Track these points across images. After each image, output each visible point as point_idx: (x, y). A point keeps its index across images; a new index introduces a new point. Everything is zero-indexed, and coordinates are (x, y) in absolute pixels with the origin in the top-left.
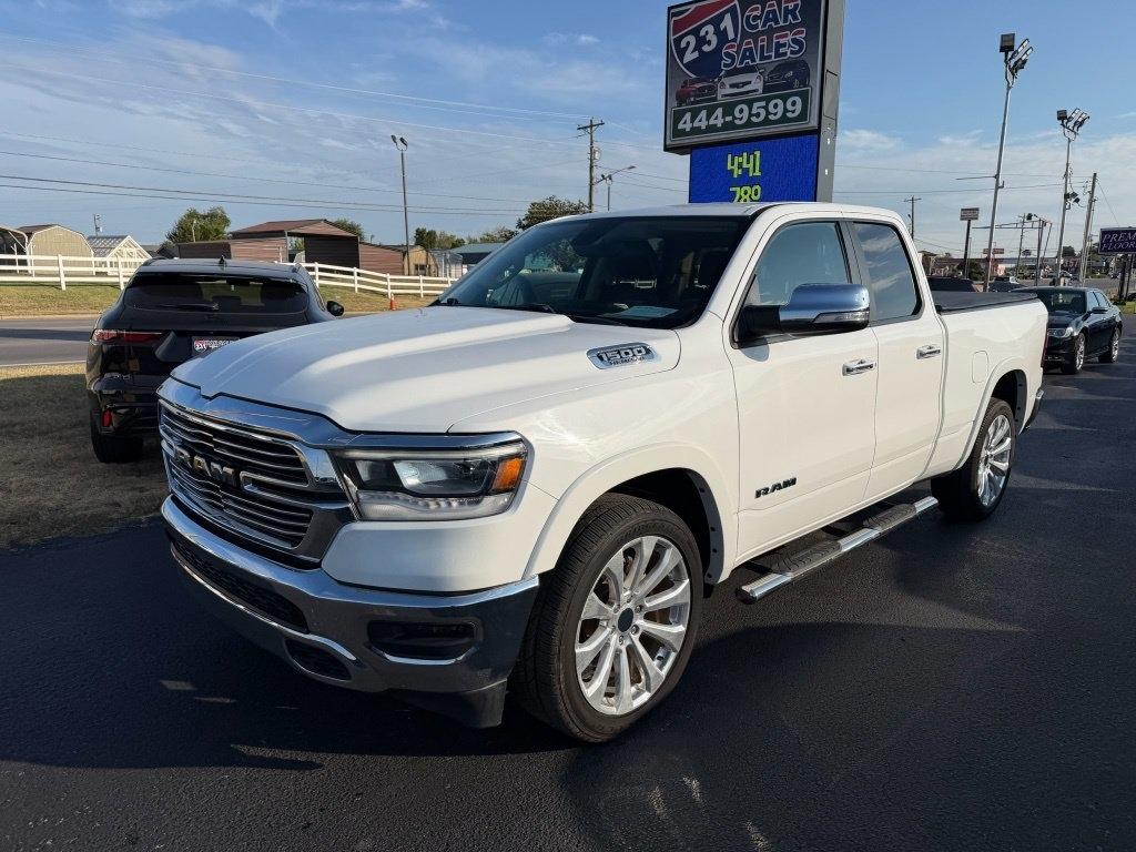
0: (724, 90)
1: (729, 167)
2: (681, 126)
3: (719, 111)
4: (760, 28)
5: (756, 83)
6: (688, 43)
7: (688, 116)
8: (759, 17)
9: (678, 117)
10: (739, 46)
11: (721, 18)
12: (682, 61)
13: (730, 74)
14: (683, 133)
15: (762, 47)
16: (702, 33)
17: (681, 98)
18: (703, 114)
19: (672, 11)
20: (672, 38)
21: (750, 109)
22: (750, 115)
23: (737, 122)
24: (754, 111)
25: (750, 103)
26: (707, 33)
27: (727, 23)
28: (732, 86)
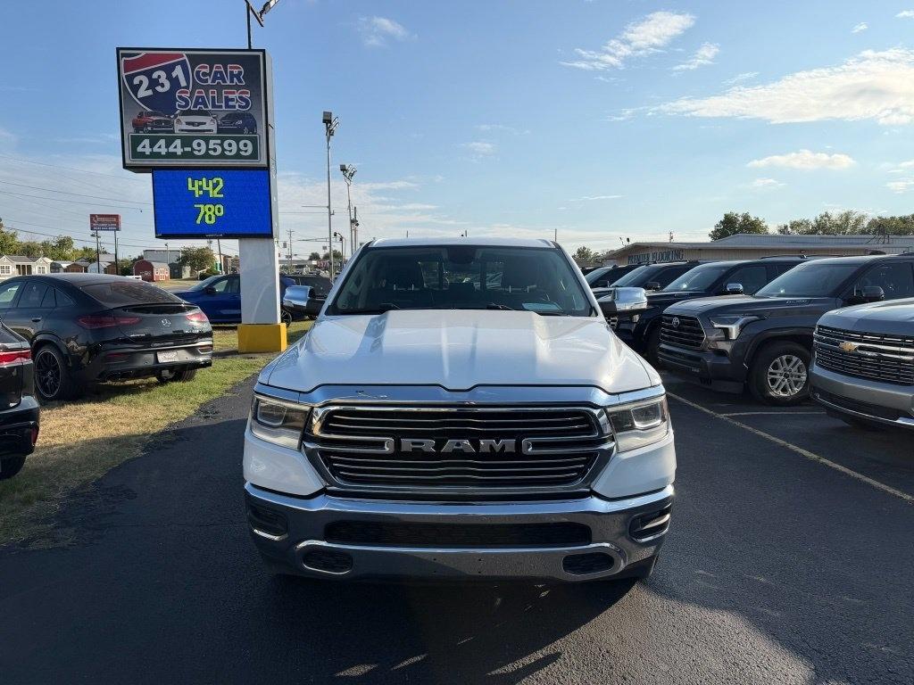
0: (181, 125)
1: (190, 188)
2: (140, 149)
3: (178, 142)
4: (209, 82)
5: (210, 125)
6: (141, 82)
7: (147, 142)
8: (209, 74)
9: (136, 141)
10: (192, 93)
11: (172, 68)
12: (136, 96)
13: (184, 113)
14: (143, 155)
15: (213, 97)
16: (155, 76)
17: (138, 126)
18: (162, 142)
19: (121, 52)
20: (124, 74)
21: (207, 145)
22: (208, 149)
23: (196, 153)
24: (211, 146)
25: (207, 140)
26: (159, 77)
27: (178, 72)
28: (188, 123)
